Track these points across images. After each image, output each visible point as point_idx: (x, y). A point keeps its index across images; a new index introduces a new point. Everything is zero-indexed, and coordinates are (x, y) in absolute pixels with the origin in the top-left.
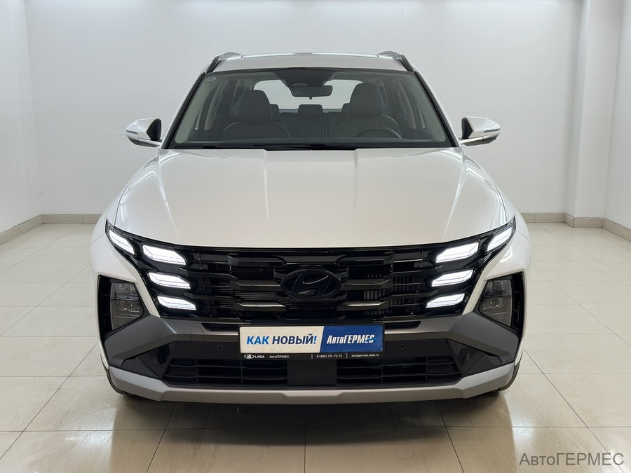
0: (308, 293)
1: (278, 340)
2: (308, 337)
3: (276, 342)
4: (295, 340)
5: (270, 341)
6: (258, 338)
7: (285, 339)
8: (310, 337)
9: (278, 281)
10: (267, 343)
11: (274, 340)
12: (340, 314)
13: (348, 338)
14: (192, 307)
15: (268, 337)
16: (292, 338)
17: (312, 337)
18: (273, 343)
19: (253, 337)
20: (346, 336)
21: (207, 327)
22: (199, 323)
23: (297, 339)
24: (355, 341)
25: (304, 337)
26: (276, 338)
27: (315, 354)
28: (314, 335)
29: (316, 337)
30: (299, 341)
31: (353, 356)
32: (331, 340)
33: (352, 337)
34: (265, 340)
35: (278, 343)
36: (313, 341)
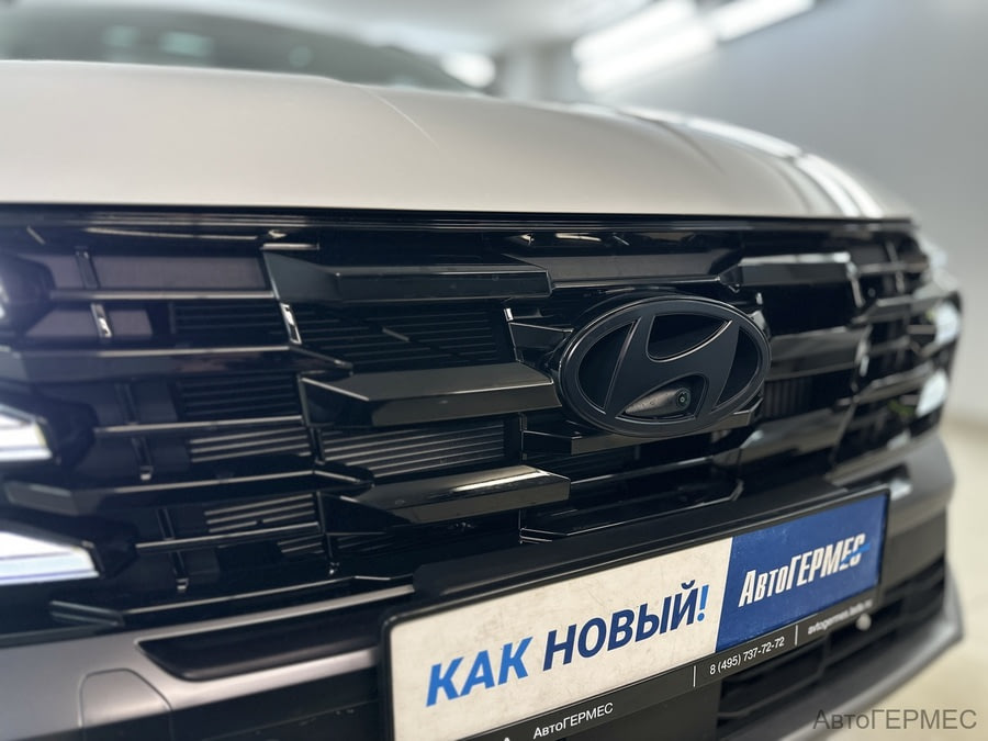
0: (669, 403)
1: (568, 646)
2: (678, 597)
3: (559, 656)
4: (634, 626)
5: (533, 657)
6: (483, 658)
7: (594, 630)
8: (686, 594)
9: (540, 359)
10: (522, 673)
11: (552, 648)
12: (730, 476)
13: (799, 562)
14: (74, 562)
15: (525, 643)
16: (623, 621)
17: (695, 592)
18: (548, 665)
19: (455, 664)
20: (794, 560)
21: (179, 659)
22: (127, 649)
23: (644, 618)
24: (818, 572)
25: (668, 601)
26: (561, 639)
27: (703, 663)
28: (698, 586)
29: (705, 589)
30: (648, 626)
31: (812, 630)
32: (754, 588)
33: (809, 560)
34: (513, 662)
35: (568, 659)
36: (697, 612)
